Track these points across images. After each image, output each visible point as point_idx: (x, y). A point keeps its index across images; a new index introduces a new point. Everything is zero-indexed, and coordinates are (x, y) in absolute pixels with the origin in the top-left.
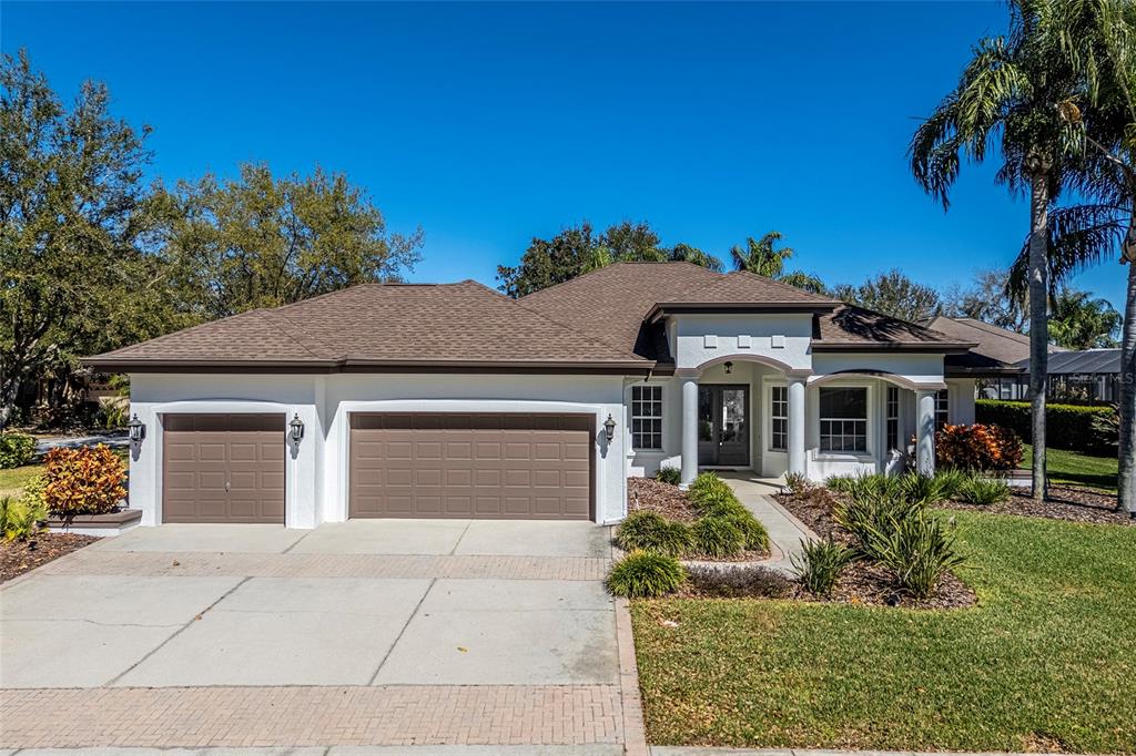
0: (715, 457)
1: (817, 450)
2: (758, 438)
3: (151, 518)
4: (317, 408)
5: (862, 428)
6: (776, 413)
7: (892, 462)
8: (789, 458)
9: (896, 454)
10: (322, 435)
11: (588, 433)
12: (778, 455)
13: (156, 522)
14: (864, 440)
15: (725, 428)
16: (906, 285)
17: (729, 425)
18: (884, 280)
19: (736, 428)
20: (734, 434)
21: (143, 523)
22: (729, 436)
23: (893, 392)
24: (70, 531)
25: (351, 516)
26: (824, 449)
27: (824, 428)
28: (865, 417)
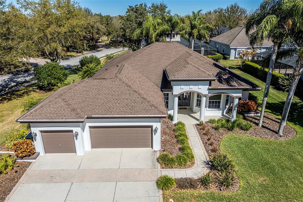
0: (181, 104)
1: (208, 108)
2: (193, 102)
3: (42, 153)
4: (81, 128)
5: (219, 102)
6: (198, 97)
7: (226, 109)
8: (201, 109)
9: (227, 107)
10: (83, 132)
11: (151, 128)
12: (198, 108)
13: (44, 154)
14: (220, 105)
15: (185, 97)
16: (238, 8)
17: (186, 96)
18: (232, 6)
19: (187, 97)
20: (187, 98)
21: (40, 155)
22: (185, 99)
23: (228, 96)
24: (23, 160)
25: (92, 148)
26: (209, 107)
27: (210, 102)
28: (220, 100)
